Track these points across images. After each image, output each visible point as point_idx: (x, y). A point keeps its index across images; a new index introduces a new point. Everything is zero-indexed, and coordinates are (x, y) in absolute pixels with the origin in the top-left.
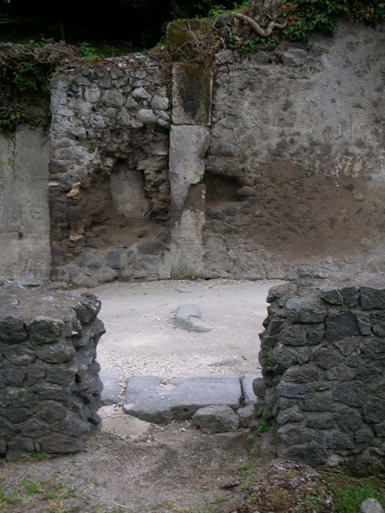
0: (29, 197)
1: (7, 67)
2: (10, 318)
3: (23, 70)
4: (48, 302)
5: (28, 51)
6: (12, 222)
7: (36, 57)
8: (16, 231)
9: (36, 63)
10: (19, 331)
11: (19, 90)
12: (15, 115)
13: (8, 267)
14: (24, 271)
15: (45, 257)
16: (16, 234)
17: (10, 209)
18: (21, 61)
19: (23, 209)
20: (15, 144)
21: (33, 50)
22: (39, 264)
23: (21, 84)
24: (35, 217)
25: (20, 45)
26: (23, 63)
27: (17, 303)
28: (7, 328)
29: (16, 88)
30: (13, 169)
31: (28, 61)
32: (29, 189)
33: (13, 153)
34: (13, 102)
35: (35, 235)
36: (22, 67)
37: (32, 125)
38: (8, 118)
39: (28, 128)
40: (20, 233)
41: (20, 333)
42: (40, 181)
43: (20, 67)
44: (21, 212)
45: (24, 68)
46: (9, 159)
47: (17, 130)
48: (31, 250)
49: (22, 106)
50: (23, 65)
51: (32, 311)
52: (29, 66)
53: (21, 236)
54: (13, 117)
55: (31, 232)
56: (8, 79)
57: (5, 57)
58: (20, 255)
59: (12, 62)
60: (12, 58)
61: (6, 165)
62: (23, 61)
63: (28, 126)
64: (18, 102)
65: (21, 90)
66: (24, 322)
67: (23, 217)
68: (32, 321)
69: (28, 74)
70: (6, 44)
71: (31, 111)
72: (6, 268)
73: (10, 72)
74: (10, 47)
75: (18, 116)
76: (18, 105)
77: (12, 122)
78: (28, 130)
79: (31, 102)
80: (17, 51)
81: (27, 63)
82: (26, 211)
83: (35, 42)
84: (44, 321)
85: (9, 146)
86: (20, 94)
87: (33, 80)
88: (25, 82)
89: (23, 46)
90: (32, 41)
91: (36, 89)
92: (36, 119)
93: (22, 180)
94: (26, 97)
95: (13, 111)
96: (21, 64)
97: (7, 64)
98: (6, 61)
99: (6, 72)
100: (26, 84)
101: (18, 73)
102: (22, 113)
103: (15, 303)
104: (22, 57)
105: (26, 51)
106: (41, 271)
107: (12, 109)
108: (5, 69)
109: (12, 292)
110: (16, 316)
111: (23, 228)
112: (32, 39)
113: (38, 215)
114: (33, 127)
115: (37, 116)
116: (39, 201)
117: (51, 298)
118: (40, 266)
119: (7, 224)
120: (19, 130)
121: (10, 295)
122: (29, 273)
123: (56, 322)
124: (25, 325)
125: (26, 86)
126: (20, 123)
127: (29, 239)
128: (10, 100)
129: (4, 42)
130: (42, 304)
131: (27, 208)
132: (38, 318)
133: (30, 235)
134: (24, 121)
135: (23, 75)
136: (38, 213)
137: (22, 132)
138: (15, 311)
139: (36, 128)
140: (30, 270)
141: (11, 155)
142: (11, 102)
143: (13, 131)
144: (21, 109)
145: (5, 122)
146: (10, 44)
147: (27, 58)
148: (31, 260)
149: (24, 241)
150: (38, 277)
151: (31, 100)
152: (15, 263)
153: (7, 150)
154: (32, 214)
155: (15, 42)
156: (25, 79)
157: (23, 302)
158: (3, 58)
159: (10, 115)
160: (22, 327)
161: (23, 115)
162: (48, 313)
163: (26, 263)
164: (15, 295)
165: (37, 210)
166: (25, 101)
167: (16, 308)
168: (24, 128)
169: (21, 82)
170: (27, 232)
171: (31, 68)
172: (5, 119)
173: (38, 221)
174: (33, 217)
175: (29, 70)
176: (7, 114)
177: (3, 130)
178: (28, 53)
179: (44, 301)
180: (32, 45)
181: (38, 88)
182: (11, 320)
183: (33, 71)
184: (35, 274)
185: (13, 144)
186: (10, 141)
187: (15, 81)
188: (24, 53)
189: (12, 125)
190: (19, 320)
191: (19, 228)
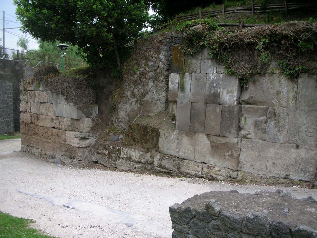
0: (305, 122)
1: (294, 37)
2: (280, 222)
3: (304, 38)
4: (311, 213)
5: (308, 25)
6: (292, 137)
7: (314, 29)
8: (295, 144)
9: (314, 32)
10: (286, 234)
11: (302, 51)
12: (299, 67)
13: (287, 166)
14: (297, 170)
15: (313, 163)
16: (295, 145)
17: (292, 129)
18: (303, 32)
19: (301, 129)
20: (298, 87)
21: (311, 24)
22: (308, 167)
23: (303, 47)
24: (308, 135)
25: (303, 22)
26: (304, 33)
27: (287, 211)
28: (277, 230)
29: (299, 50)
30: (296, 102)
31: (308, 32)
32: (305, 116)
33: (296, 92)
34: (297, 59)
35: (308, 147)
36: (304, 36)
37: (309, 74)
38: (294, 69)
39: (307, 76)
40: (297, 145)
41: (286, 235)
42: (313, 112)
43: (303, 36)
44: (299, 131)
45: (305, 37)
46: (293, 96)
47: (299, 77)
48: (304, 157)
49: (303, 62)
50: (305, 34)
51: (298, 220)
52: (309, 35)
53: (297, 147)
54: (297, 69)
55: (305, 145)
56: (295, 44)
57: (293, 30)
58: (296, 160)
59: (297, 33)
60: (297, 31)
61: (291, 100)
62: (304, 32)
63: (307, 74)
64: (301, 59)
65: (303, 51)
66: (291, 228)
67: (300, 135)
68: (296, 229)
69: (308, 41)
70: (293, 22)
71: (309, 65)
72: (286, 167)
73: (296, 40)
74: (296, 24)
75: (301, 68)
76: (301, 61)
77: (296, 72)
78: (307, 77)
79: (310, 59)
80: (301, 25)
81: (307, 33)
82: (303, 131)
83: (313, 19)
84: (305, 231)
85: (294, 87)
86: (302, 54)
87: (311, 44)
88: (306, 45)
89: (305, 23)
90: (311, 18)
91: (313, 50)
92: (313, 70)
93: (301, 110)
94: (306, 56)
95: (297, 65)
96: (303, 34)
97: (294, 35)
98: (294, 33)
99: (294, 39)
100: (306, 47)
101: (301, 40)
102: (303, 66)
103: (286, 210)
104: (304, 30)
105: (306, 25)
106: (309, 172)
107: (296, 64)
108: (292, 38)
109: (285, 201)
110: (285, 222)
111: (299, 141)
112: (311, 17)
113: (310, 134)
114: (310, 75)
115: (313, 68)
116: (312, 125)
117: (314, 209)
118: (308, 168)
119: (289, 138)
120: (301, 77)
121: (283, 203)
122: (301, 172)
123: (315, 233)
124: (291, 230)
125: (306, 48)
126: (301, 72)
127: (303, 150)
128: (296, 57)
129: (293, 21)
130: (306, 214)
131: (303, 129)
132: (302, 227)
133: (304, 147)
134: (305, 71)
135: (305, 41)
136: (311, 133)
137: (302, 78)
138: (285, 217)
139: (312, 75)
140: (302, 170)
141: (294, 93)
142: (296, 59)
143: (297, 77)
144: (303, 63)
145: (292, 72)
146: (296, 22)
147: (307, 30)
148: (303, 164)
149: (299, 150)
150: (307, 175)
151: (309, 58)
152: (292, 165)
153: (292, 90)
154: (306, 133)
155: (300, 20)
156: (306, 44)
157: (292, 210)
158: (292, 31)
159: (295, 67)
160: (289, 231)
161: (304, 67)
162: (310, 223)
163: (300, 165)
164: (287, 204)
165: (310, 130)
166: (306, 58)
167: (286, 215)
168: (304, 76)
169: (303, 46)
170: (302, 145)
171: (310, 36)
172: (292, 70)
173: (310, 138)
174: (307, 135)
175: (309, 38)
176: (293, 66)
177: (290, 77)
178: (308, 27)
179: (308, 212)
180: (311, 21)
181: (314, 49)
182: (281, 225)
183: (311, 38)
184: (305, 173)
185: (296, 86)
186: (295, 84)
187: (299, 45)
188: (305, 26)
189: (297, 74)
190: (287, 226)
191: (297, 141)
